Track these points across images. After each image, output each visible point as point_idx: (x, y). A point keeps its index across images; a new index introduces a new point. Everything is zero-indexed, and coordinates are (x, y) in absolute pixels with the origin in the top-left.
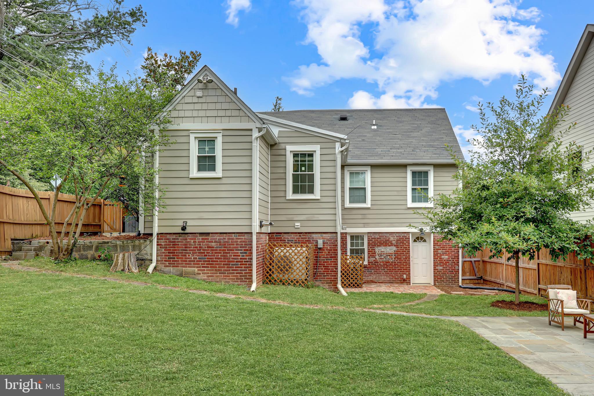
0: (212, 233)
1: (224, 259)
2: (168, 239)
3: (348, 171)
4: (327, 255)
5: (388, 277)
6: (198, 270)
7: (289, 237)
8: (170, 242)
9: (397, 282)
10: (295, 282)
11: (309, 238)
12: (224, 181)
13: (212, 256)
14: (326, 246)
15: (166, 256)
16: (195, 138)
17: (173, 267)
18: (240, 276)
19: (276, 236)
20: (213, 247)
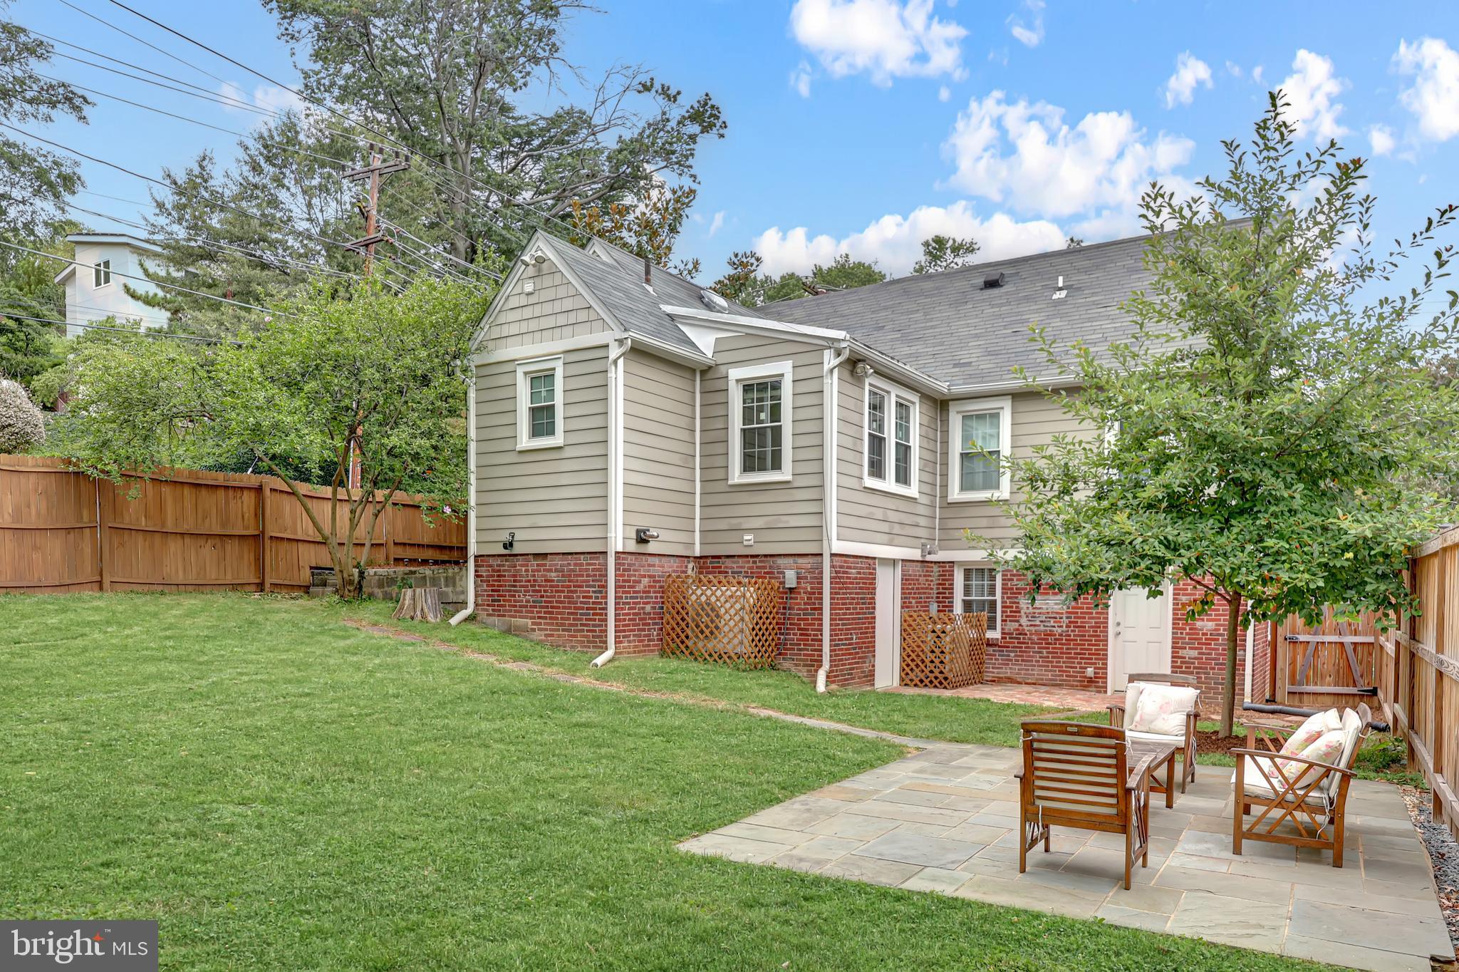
0: (551, 554)
1: (569, 603)
2: (490, 566)
3: (958, 412)
4: (805, 604)
5: (1051, 671)
6: (533, 624)
7: (735, 566)
8: (493, 571)
9: (1073, 686)
10: (716, 656)
11: (770, 567)
12: (568, 452)
13: (551, 597)
14: (803, 585)
15: (488, 596)
16: (526, 373)
17: (499, 616)
18: (593, 636)
19: (711, 563)
20: (553, 581)
